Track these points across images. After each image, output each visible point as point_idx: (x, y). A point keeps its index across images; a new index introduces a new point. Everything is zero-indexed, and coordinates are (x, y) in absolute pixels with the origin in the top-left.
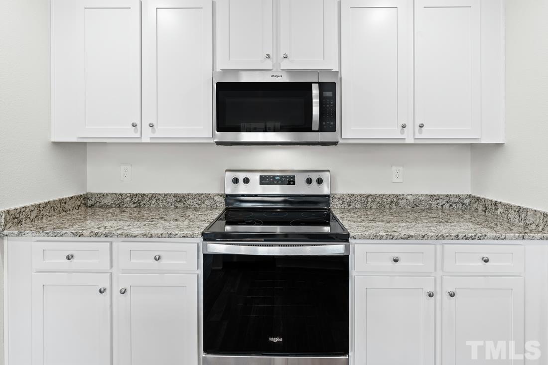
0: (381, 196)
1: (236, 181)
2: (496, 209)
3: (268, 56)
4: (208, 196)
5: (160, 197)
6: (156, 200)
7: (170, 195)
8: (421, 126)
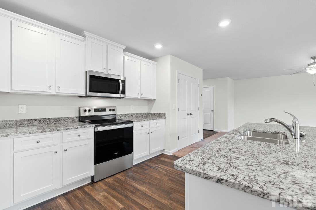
0: (129, 114)
1: (85, 111)
2: (154, 115)
3: (105, 69)
4: (71, 118)
5: (46, 120)
6: (44, 121)
7: (52, 119)
8: (142, 94)
